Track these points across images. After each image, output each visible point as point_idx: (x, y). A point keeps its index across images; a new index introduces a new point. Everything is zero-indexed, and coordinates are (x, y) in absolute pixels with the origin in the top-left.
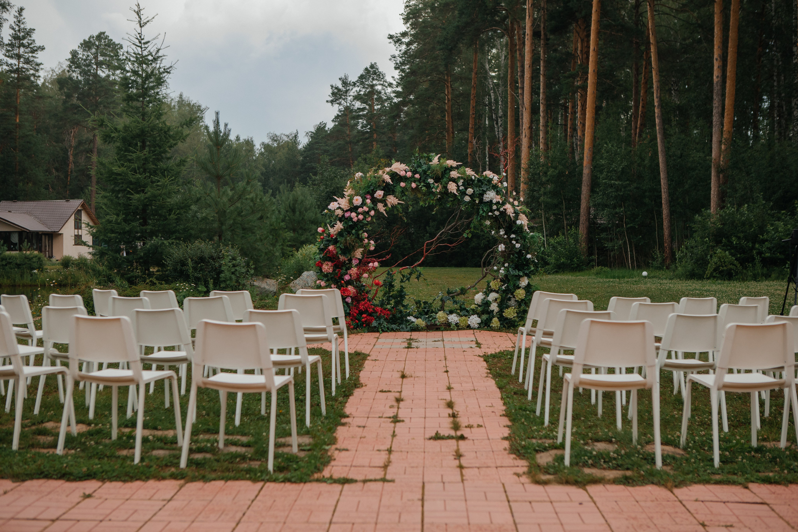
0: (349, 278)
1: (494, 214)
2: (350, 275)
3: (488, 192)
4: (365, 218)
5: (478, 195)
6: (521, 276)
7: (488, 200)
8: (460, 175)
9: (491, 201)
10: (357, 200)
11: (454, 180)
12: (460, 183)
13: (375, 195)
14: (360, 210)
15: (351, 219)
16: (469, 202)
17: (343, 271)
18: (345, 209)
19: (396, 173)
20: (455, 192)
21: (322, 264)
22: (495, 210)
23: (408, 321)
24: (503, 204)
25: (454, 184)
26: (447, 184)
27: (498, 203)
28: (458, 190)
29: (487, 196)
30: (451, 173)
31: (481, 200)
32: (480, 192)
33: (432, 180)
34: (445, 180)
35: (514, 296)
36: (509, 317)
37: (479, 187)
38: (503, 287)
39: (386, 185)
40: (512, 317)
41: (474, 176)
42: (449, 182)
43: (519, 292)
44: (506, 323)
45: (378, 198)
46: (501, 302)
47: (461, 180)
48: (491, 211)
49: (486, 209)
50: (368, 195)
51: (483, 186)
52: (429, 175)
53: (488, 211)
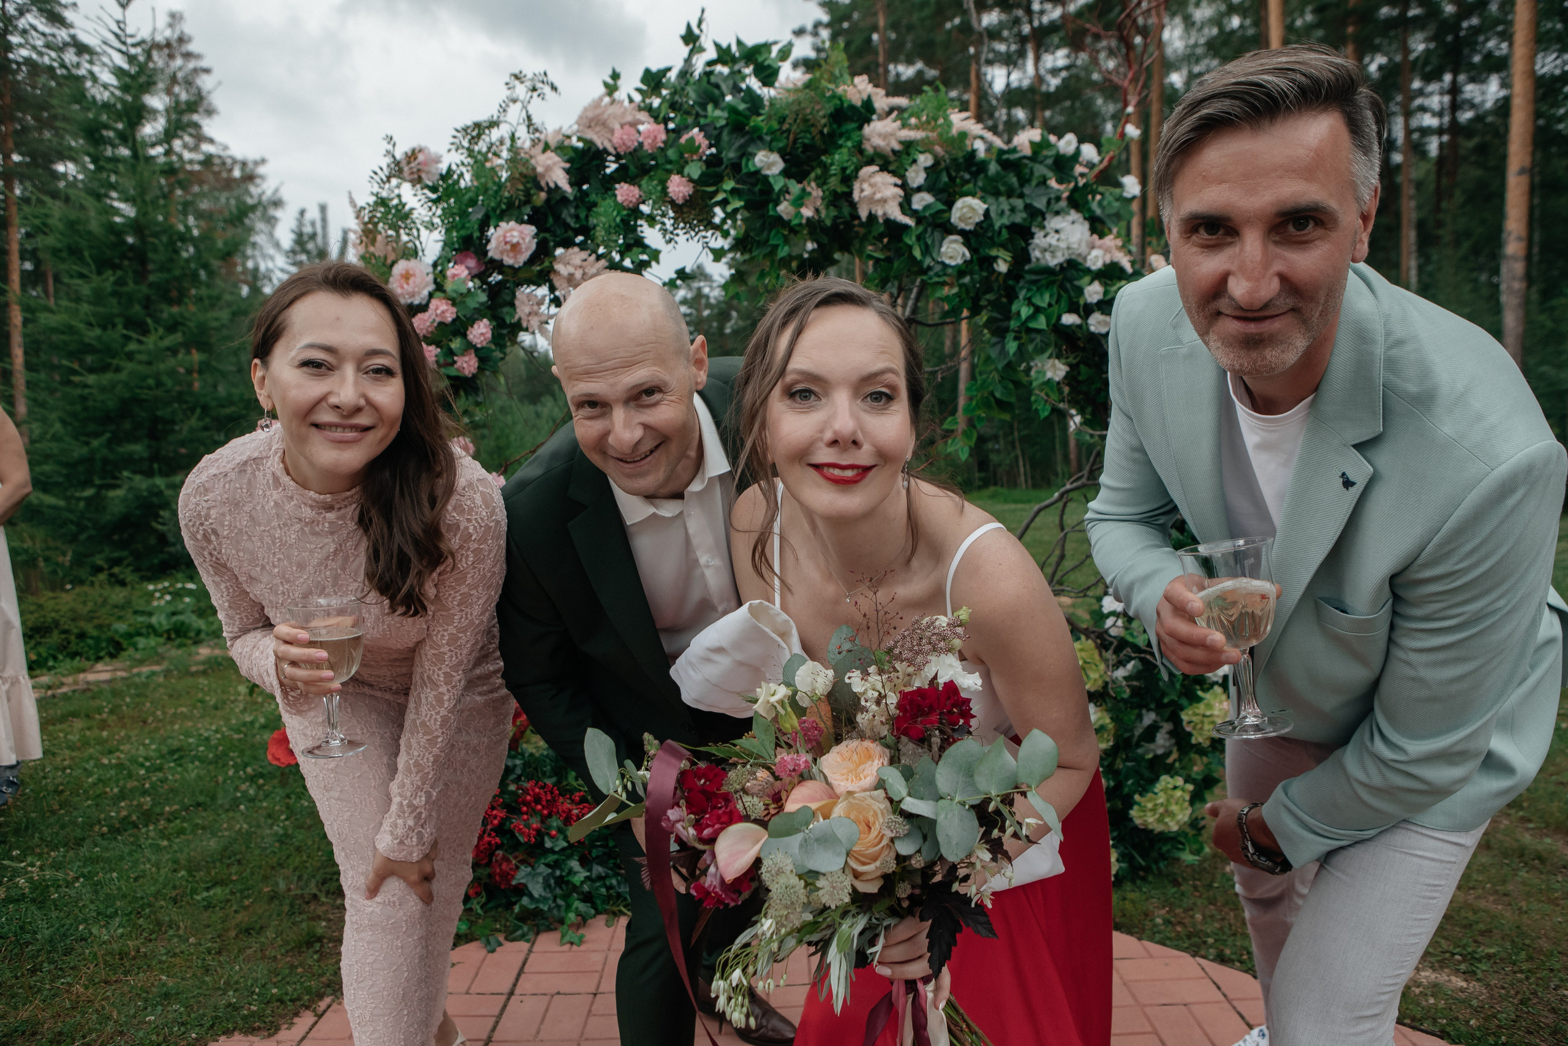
1: (1088, 328)
3: (1053, 223)
4: (447, 357)
5: (1005, 234)
7: (1051, 259)
8: (917, 135)
9: (1074, 264)
10: (407, 276)
11: (886, 161)
12: (917, 177)
13: (492, 248)
16: (965, 269)
20: (893, 219)
22: (1089, 310)
25: (888, 179)
26: (848, 179)
27: (1110, 272)
28: (907, 207)
29: (1052, 239)
30: (867, 130)
31: (1021, 257)
32: (1019, 218)
33: (775, 157)
34: (840, 157)
35: (1176, 719)
36: (1159, 828)
37: (1010, 194)
38: (1121, 673)
39: (548, 201)
40: (1175, 828)
41: (982, 138)
42: (857, 169)
43: (1209, 706)
44: (1135, 848)
45: (508, 260)
46: (1113, 752)
47: (922, 158)
48: (1079, 309)
49: (1047, 299)
50: (466, 256)
51: (1027, 190)
52: (758, 137)
53: (1055, 311)
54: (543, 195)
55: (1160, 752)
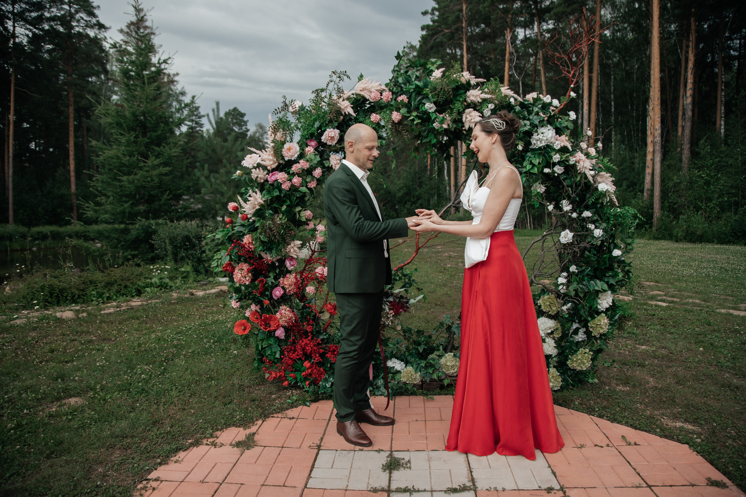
0: (282, 292)
1: (554, 172)
2: (283, 288)
3: (541, 130)
4: (305, 184)
5: (522, 135)
6: (601, 291)
7: (540, 145)
8: (488, 96)
9: (548, 147)
10: (289, 149)
11: (476, 106)
12: (487, 112)
13: (323, 138)
14: (295, 168)
15: (277, 185)
17: (270, 280)
18: (269, 168)
19: (363, 97)
21: (233, 269)
22: (554, 164)
23: (388, 370)
24: (573, 151)
25: (478, 114)
26: (460, 114)
27: (563, 150)
29: (540, 136)
30: (468, 93)
31: (528, 144)
32: (527, 128)
33: (432, 105)
34: (458, 105)
35: (586, 326)
36: (579, 368)
37: (525, 118)
38: (564, 308)
39: (344, 119)
40: (585, 369)
41: (513, 97)
42: (464, 110)
43: (600, 320)
44: (569, 376)
45: (329, 143)
46: (561, 339)
47: (490, 105)
48: (550, 165)
49: (538, 161)
50: (311, 141)
51: (531, 117)
52: (426, 97)
53: (541, 166)
54: (342, 117)
55: (580, 340)
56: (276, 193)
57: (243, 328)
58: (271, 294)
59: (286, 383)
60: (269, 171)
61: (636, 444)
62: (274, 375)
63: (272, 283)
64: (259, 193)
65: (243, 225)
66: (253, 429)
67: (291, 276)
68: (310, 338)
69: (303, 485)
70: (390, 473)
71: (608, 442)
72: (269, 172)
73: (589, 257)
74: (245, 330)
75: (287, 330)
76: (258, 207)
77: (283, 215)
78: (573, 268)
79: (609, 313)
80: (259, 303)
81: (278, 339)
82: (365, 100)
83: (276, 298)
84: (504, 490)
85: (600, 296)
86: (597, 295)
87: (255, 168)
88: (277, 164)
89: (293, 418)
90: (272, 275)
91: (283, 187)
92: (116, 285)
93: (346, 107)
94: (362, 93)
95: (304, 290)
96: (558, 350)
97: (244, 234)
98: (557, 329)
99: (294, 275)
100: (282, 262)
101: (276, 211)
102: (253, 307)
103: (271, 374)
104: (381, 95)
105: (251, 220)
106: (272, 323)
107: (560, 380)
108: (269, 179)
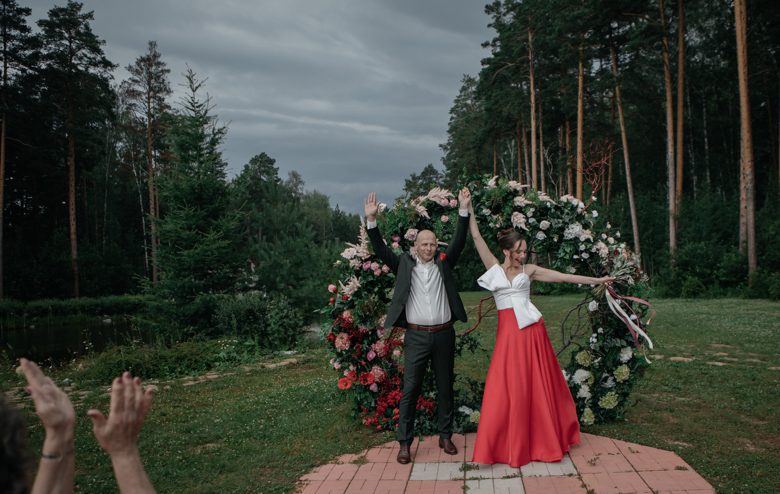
0: (375, 355)
1: (581, 257)
2: (375, 352)
3: (571, 226)
5: (556, 230)
6: (623, 347)
7: (570, 237)
8: (530, 202)
9: (576, 239)
11: (520, 210)
12: (529, 214)
13: (406, 236)
15: (370, 272)
16: (545, 240)
17: (365, 346)
18: (363, 259)
19: (435, 202)
20: (524, 227)
21: (335, 337)
22: (582, 252)
23: (460, 414)
24: (596, 241)
25: (521, 216)
26: (510, 215)
27: (588, 241)
28: (527, 224)
29: (571, 231)
30: (515, 199)
31: (561, 237)
32: (560, 225)
33: (488, 210)
34: (508, 209)
35: (612, 375)
36: (607, 407)
37: (558, 217)
38: (596, 361)
39: (420, 220)
40: (612, 408)
41: (549, 201)
42: (512, 213)
43: (621, 369)
44: (602, 415)
45: (410, 239)
46: (594, 385)
47: (531, 209)
48: (578, 252)
49: (569, 249)
50: (395, 237)
51: (563, 217)
52: (483, 204)
53: (572, 253)
54: (419, 218)
55: (610, 386)
56: (371, 279)
57: (345, 384)
58: (366, 356)
59: (379, 427)
60: (362, 260)
61: (637, 452)
62: (370, 420)
63: (366, 348)
64: (356, 279)
65: (341, 303)
66: (363, 454)
67: (381, 343)
68: (398, 390)
69: (407, 479)
70: (465, 472)
71: (619, 452)
72: (362, 262)
73: (611, 321)
74: (346, 385)
75: (379, 385)
76: (356, 290)
77: (376, 295)
78: (600, 330)
79: (630, 364)
80: (355, 363)
81: (372, 392)
82: (436, 204)
83: (370, 360)
84: (540, 476)
85: (622, 351)
86: (620, 350)
87: (352, 259)
88: (370, 256)
89: (390, 448)
90: (366, 342)
91: (375, 273)
92: (186, 360)
93: (423, 211)
94: (434, 200)
95: (392, 353)
96: (592, 394)
97: (343, 310)
98: (591, 378)
99: (383, 341)
100: (374, 331)
101: (370, 292)
102: (351, 368)
103: (367, 420)
104: (449, 201)
105: (349, 299)
106: (368, 379)
107: (593, 416)
108: (364, 267)
